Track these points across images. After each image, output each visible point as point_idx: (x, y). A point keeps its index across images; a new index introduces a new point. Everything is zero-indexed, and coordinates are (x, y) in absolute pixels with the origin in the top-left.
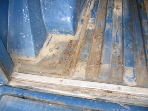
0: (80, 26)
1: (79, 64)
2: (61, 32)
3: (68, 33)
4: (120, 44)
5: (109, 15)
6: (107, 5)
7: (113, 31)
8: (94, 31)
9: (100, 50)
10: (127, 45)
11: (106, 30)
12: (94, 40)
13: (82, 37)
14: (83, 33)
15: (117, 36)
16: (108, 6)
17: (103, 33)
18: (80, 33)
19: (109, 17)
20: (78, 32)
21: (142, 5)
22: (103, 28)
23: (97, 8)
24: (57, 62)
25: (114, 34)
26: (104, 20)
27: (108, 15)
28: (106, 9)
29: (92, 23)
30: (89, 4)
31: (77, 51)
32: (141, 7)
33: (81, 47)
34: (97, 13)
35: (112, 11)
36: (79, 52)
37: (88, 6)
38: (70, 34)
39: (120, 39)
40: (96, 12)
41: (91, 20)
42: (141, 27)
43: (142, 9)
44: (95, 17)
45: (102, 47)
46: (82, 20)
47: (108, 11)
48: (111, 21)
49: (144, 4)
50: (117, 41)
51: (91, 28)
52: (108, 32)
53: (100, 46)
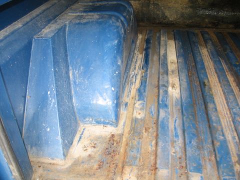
0: (124, 112)
1: (127, 169)
2: (98, 123)
3: (108, 123)
4: (180, 141)
5: (163, 97)
6: (158, 81)
7: (170, 120)
8: (143, 120)
9: (154, 148)
10: (190, 142)
11: (160, 120)
12: (145, 134)
13: (127, 130)
14: (129, 123)
15: (175, 128)
16: (161, 83)
17: (157, 123)
18: (125, 123)
19: (162, 100)
20: (121, 122)
21: (206, 81)
22: (155, 116)
23: (145, 86)
24: (96, 166)
25: (171, 126)
26: (156, 104)
27: (161, 98)
28: (158, 87)
29: (141, 109)
30: (134, 80)
31: (122, 150)
32: (205, 85)
33: (127, 144)
34: (146, 94)
35: (166, 92)
36: (126, 152)
37: (132, 83)
38: (111, 124)
39: (180, 132)
40: (145, 91)
41: (138, 104)
42: (207, 114)
43: (207, 88)
44: (143, 100)
45: (157, 144)
46: (126, 104)
47: (161, 91)
48: (166, 106)
49: (209, 81)
50: (177, 136)
51: (139, 117)
52: (163, 122)
53: (154, 142)
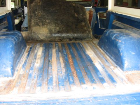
0: (16, 73)
1: (15, 88)
2: (5, 76)
3: (9, 76)
4: (36, 79)
5: (32, 67)
7: (33, 73)
8: (23, 74)
9: (26, 82)
10: (39, 79)
11: (29, 73)
12: (23, 78)
13: (16, 78)
15: (35, 76)
16: (32, 62)
17: (28, 75)
18: (16, 76)
19: (32, 68)
20: (14, 76)
21: (51, 60)
23: (26, 64)
24: (3, 89)
25: (33, 75)
26: (29, 69)
28: (31, 64)
29: (23, 71)
30: (22, 62)
31: (14, 84)
32: (50, 61)
33: (16, 82)
34: (26, 66)
35: (34, 65)
37: (21, 63)
39: (36, 76)
40: (25, 65)
41: (22, 70)
42: (48, 70)
43: (50, 62)
44: (24, 68)
45: (27, 81)
46: (17, 70)
47: (32, 65)
48: (33, 69)
49: (52, 60)
50: (35, 78)
51: (21, 73)
52: (30, 74)
